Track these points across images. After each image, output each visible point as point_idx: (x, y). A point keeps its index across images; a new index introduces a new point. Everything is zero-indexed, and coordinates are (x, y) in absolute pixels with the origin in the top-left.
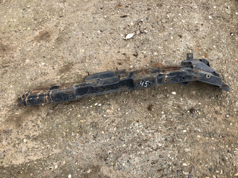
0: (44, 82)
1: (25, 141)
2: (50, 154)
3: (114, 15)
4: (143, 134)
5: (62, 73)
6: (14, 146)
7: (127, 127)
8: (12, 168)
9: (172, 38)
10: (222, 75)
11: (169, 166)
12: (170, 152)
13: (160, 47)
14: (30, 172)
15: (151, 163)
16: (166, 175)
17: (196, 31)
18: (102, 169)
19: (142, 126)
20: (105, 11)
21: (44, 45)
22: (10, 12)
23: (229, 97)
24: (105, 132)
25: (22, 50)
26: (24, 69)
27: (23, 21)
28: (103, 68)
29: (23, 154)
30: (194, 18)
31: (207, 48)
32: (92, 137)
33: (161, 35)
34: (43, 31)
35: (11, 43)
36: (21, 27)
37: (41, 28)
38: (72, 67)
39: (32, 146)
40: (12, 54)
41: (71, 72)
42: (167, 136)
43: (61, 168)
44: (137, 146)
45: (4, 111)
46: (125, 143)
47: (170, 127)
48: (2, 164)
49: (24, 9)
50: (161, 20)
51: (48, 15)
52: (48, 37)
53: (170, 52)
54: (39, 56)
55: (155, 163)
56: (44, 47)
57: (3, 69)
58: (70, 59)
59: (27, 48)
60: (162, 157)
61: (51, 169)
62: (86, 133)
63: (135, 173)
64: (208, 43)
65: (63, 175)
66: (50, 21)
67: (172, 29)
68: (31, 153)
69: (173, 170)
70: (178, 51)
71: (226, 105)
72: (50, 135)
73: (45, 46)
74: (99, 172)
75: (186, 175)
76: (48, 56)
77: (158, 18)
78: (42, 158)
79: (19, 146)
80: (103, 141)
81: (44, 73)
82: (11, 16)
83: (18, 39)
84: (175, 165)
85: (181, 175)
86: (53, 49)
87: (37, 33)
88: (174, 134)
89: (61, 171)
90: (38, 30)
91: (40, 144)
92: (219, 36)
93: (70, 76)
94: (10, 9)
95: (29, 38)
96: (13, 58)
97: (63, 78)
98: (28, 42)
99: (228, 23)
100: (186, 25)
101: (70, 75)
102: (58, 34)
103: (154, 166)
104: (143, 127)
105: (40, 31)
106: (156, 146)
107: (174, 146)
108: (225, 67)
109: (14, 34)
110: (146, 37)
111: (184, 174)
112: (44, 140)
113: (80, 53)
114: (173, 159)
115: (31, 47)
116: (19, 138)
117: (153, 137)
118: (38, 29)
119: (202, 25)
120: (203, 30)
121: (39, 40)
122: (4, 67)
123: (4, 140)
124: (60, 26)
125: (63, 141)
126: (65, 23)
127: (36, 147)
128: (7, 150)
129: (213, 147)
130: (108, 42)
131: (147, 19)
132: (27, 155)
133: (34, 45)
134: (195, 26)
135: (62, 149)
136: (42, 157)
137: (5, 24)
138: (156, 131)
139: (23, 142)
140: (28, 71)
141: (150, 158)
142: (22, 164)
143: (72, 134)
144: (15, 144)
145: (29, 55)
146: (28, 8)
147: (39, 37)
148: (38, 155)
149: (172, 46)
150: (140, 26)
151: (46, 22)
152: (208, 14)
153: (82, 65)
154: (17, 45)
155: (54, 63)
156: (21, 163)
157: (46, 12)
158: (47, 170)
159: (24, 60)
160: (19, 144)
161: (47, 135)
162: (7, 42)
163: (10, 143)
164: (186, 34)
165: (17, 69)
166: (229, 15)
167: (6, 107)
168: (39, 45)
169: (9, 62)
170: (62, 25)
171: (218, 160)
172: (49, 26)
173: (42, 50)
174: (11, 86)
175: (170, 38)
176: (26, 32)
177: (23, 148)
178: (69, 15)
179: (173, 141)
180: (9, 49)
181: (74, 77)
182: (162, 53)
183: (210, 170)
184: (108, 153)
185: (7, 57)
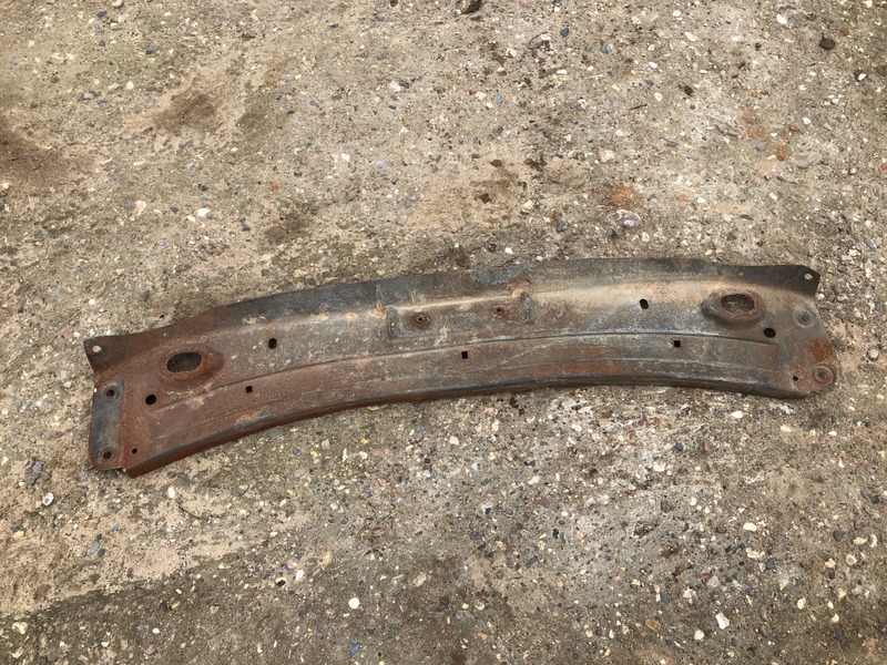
0: (217, 278)
1: (171, 492)
2: (273, 534)
3: (441, 23)
4: (596, 437)
5: (278, 243)
6: (135, 515)
7: (538, 415)
8: (139, 591)
9: (658, 97)
10: (844, 218)
11: (698, 535)
12: (695, 489)
13: (619, 133)
14: (208, 603)
15: (636, 533)
16: (691, 567)
17: (739, 68)
18: (466, 568)
19: (590, 408)
20: (407, 10)
21: (196, 143)
22: (47, 25)
23: (874, 288)
24: (460, 439)
25: (114, 166)
26: (134, 237)
27: (102, 58)
28: (427, 214)
29: (173, 541)
30: (729, 23)
31: (780, 127)
32: (419, 460)
33: (618, 89)
34: (185, 94)
35: (70, 142)
36: (97, 82)
37: (178, 84)
38: (312, 221)
39: (202, 511)
40: (77, 183)
41: (310, 235)
42: (680, 436)
43: (317, 579)
44: (581, 479)
45: (76, 393)
46: (536, 471)
47: (685, 406)
48: (95, 582)
49: (101, 15)
50: (612, 36)
51: (195, 33)
52: (207, 115)
53: (658, 145)
54: (183, 185)
55: (647, 531)
56: (195, 150)
57: (53, 241)
58: (302, 187)
59: (131, 158)
60: (672, 508)
61: (282, 583)
62: (395, 448)
63: (583, 572)
64: (785, 110)
65: (328, 601)
66: (208, 53)
67: (654, 65)
68: (203, 533)
69: (712, 550)
70: (686, 141)
71: (865, 318)
72: (264, 466)
73: (203, 146)
74: (457, 578)
75: (759, 561)
76: (216, 185)
77: (601, 29)
78: (245, 547)
79: (151, 514)
80: (458, 470)
81: (213, 247)
82: (52, 42)
83: (92, 126)
84: (717, 531)
85: (742, 564)
86: (234, 155)
87: (165, 102)
88: (702, 428)
89: (321, 589)
90: (165, 89)
91: (231, 501)
92: (820, 83)
93: (309, 251)
94: (46, 17)
95: (136, 122)
96: (84, 196)
97: (285, 260)
98: (135, 137)
99: (845, 39)
100: (700, 49)
101: (308, 247)
102: (242, 100)
103: (648, 540)
104: (592, 412)
105: (175, 92)
106: (646, 472)
107: (708, 469)
108: (849, 188)
109: (74, 108)
110: (567, 97)
111: (752, 559)
112: (242, 487)
113: (335, 168)
114: (707, 511)
115: (150, 154)
116: (149, 487)
117: (633, 444)
118: (167, 85)
119: (758, 46)
120: (763, 67)
121: (173, 127)
122: (53, 233)
123: (92, 496)
124: (249, 70)
125: (315, 481)
126: (263, 59)
127: (218, 510)
128: (108, 533)
129: (837, 462)
130: (432, 121)
131: (565, 33)
132: (186, 542)
133: (158, 146)
134: (733, 53)
135: (313, 512)
136: (242, 544)
137: (35, 71)
138: (641, 423)
139: (166, 497)
140: (149, 241)
141: (632, 515)
142: (172, 577)
143: (345, 457)
144: (137, 509)
145: (145, 185)
146: (115, 8)
147: (172, 118)
148: (228, 541)
149: (662, 125)
150: (542, 61)
151: (195, 59)
152: (772, 7)
153: (349, 208)
154: (90, 148)
155: (243, 206)
156: (168, 574)
157: (187, 24)
158: (268, 588)
159: (127, 204)
160: (151, 506)
161: (251, 468)
162: (52, 140)
163: (118, 506)
164: (704, 82)
165: (107, 236)
166: (844, 9)
167: (83, 377)
168: (177, 143)
169: (69, 214)
170: (253, 68)
171: (859, 504)
172: (208, 73)
173: (191, 164)
174: (92, 302)
175: (653, 98)
176: (119, 99)
177: (167, 520)
178: (275, 30)
179: (701, 452)
180: (63, 166)
181: (326, 253)
182: (632, 152)
183: (836, 535)
184: (481, 512)
185: (60, 196)
